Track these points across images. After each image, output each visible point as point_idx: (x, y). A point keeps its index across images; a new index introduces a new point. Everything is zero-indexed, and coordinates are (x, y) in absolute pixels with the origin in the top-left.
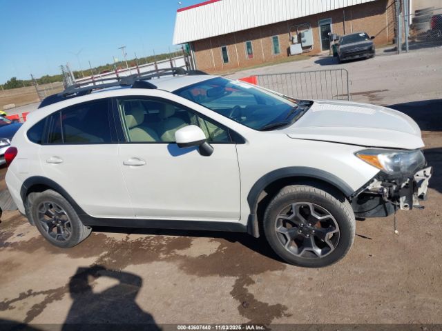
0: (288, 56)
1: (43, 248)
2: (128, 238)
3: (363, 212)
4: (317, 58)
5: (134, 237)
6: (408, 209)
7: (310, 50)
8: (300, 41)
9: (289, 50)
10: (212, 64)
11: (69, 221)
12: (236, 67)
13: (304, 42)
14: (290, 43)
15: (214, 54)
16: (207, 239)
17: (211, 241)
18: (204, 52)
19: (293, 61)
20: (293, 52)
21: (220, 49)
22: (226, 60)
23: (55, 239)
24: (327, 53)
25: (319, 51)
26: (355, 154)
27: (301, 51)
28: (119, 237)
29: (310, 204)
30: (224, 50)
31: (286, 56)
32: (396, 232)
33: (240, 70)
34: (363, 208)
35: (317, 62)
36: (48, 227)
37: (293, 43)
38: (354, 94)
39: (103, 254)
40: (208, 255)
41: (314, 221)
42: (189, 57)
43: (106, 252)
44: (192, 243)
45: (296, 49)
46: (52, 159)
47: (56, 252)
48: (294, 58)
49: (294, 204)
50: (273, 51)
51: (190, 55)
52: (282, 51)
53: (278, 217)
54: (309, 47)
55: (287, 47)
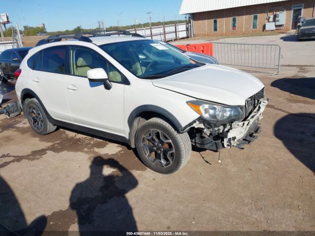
0: (263, 31)
1: (30, 133)
2: (76, 136)
3: (204, 144)
4: (284, 35)
5: (80, 136)
6: (229, 147)
7: (281, 28)
8: (274, 20)
9: (264, 27)
10: (205, 31)
11: (42, 119)
12: (221, 35)
13: (278, 21)
14: (266, 21)
15: (207, 24)
16: (117, 145)
17: (118, 147)
18: (200, 22)
19: (265, 35)
20: (267, 28)
21: (212, 21)
22: (215, 29)
23: (36, 128)
24: (293, 32)
25: (289, 30)
26: (187, 102)
27: (274, 28)
28: (71, 134)
29: (160, 131)
30: (215, 22)
31: (261, 32)
32: (220, 161)
33: (224, 38)
34: (203, 142)
35: (281, 38)
36: (32, 120)
37: (269, 22)
38: (283, 66)
39: (56, 142)
40: (110, 154)
41: (162, 142)
42: (190, 24)
43: (59, 142)
44: (107, 146)
45: (270, 26)
46: (36, 79)
47: (35, 136)
48: (267, 33)
49: (151, 130)
50: (252, 26)
51: (190, 23)
52: (259, 27)
53: (143, 136)
54: (281, 26)
55: (264, 24)
